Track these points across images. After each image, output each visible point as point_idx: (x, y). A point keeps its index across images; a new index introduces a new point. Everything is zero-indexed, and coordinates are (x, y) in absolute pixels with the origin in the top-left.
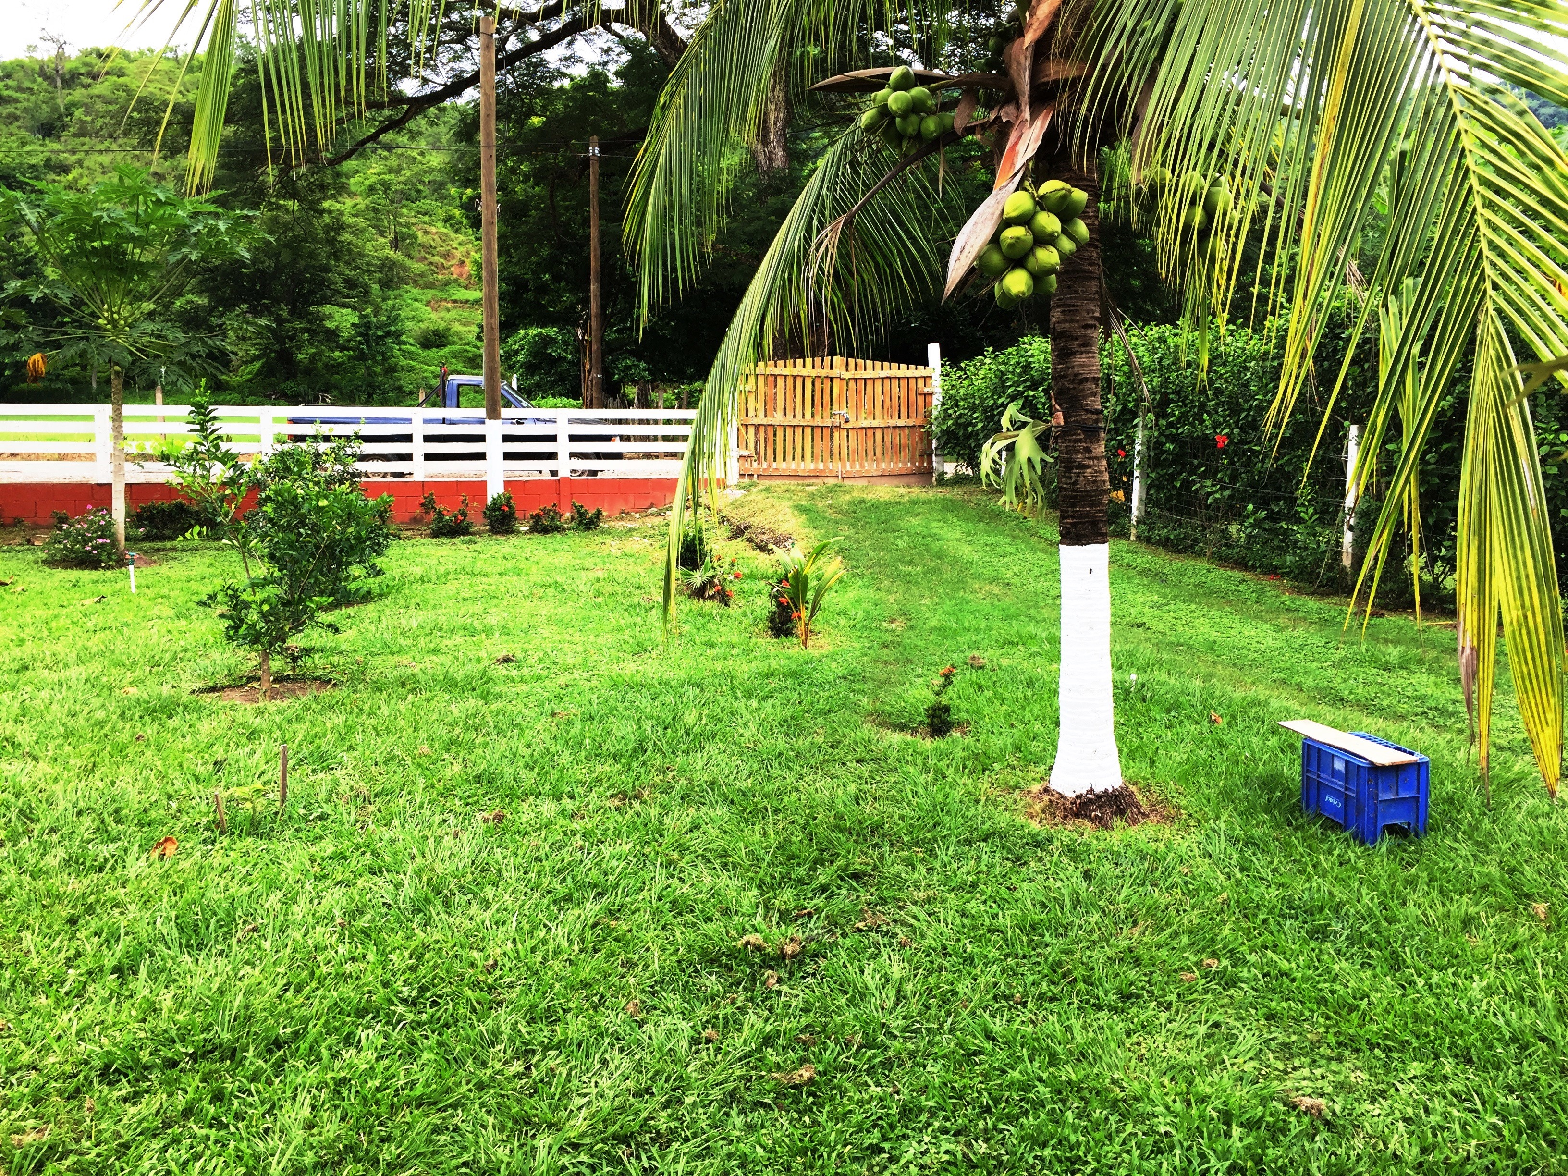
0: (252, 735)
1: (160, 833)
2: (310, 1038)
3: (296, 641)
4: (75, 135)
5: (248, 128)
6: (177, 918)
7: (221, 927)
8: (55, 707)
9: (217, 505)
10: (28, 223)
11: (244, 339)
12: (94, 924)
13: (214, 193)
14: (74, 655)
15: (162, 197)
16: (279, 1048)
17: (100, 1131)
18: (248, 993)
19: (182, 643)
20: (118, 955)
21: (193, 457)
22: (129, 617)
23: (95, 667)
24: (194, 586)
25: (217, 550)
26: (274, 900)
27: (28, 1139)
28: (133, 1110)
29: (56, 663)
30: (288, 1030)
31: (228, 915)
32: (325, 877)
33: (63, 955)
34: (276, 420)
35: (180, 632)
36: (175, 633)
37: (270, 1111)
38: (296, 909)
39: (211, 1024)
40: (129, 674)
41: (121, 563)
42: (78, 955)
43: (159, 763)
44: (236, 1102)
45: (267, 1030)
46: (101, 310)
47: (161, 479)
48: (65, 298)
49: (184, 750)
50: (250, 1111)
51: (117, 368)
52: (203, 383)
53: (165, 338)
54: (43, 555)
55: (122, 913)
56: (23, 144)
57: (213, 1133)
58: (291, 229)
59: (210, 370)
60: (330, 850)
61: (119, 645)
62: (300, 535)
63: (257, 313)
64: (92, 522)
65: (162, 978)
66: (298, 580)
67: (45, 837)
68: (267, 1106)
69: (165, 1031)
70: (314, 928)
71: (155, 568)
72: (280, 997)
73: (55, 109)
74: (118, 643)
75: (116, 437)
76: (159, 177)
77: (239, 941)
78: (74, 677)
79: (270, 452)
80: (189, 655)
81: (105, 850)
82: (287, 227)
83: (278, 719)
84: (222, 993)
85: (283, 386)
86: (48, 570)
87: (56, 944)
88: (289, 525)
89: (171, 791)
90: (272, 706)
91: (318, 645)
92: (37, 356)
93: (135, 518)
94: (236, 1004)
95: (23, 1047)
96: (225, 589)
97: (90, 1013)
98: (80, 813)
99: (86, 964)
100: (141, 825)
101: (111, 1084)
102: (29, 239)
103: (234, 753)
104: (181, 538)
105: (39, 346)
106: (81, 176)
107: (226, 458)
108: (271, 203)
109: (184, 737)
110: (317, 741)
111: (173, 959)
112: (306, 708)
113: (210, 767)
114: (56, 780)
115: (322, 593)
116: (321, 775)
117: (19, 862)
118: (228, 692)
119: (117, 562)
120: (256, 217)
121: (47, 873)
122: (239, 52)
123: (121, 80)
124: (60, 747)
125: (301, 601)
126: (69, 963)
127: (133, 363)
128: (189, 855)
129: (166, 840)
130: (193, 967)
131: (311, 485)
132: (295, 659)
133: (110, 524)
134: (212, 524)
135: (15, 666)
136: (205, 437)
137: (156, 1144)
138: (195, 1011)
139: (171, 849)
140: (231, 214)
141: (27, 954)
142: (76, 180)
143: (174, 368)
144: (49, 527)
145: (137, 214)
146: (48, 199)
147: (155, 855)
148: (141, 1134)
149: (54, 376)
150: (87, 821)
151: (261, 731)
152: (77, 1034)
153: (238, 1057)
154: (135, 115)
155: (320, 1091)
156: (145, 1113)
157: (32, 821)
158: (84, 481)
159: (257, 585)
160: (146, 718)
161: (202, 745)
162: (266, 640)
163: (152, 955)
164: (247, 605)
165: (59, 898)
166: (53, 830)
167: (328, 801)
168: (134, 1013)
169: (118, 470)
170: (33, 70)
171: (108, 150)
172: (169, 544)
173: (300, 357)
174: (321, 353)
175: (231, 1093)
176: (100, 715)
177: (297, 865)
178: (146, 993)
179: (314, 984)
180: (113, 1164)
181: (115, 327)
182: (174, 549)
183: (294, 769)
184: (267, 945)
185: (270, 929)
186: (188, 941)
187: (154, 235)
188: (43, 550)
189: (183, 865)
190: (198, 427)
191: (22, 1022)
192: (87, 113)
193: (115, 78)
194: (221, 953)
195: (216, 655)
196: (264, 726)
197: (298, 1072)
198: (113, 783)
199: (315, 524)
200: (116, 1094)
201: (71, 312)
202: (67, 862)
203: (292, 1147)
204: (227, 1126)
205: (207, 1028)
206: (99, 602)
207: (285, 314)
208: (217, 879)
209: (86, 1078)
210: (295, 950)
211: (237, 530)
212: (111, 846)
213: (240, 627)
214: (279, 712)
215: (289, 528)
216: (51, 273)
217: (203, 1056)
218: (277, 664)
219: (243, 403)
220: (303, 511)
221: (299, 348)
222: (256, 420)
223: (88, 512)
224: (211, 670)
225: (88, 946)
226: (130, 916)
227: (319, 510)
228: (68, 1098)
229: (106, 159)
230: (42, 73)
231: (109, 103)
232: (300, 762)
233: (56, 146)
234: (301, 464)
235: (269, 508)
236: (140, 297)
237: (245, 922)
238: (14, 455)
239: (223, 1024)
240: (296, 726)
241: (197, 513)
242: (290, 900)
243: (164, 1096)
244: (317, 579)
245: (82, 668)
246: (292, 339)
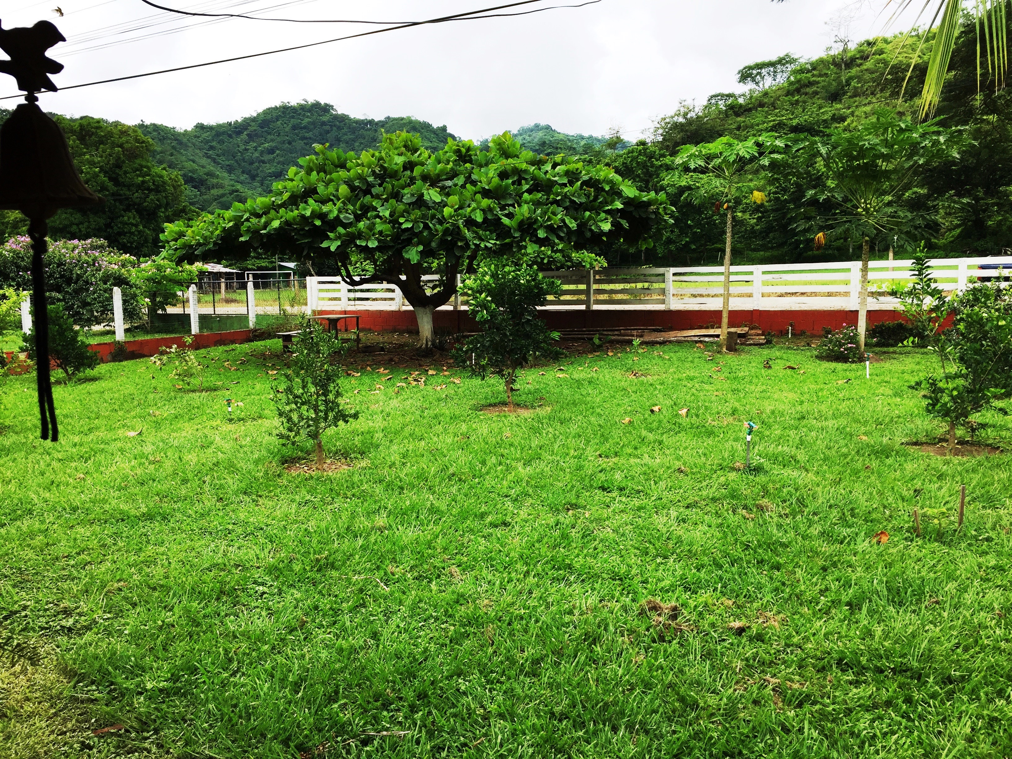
0: (941, 477)
1: (879, 528)
2: (973, 683)
3: (975, 418)
4: (850, 97)
5: (964, 71)
6: (887, 582)
7: (915, 595)
8: (819, 442)
9: (926, 324)
10: (821, 155)
11: (950, 214)
12: (837, 574)
13: (938, 119)
14: (831, 413)
15: (903, 126)
16: (951, 683)
17: (835, 696)
18: (931, 641)
19: (897, 412)
20: (850, 595)
21: (912, 293)
22: (864, 393)
23: (843, 422)
24: (907, 377)
25: (922, 354)
26: (951, 586)
27: (796, 686)
28: (855, 690)
29: (821, 417)
30: (958, 673)
31: (920, 589)
32: (989, 580)
33: (818, 587)
34: (969, 267)
35: (896, 405)
36: (893, 405)
37: (943, 720)
38: (966, 596)
39: (906, 654)
40: (863, 428)
41: (861, 359)
42: (827, 589)
43: (879, 485)
44: (920, 708)
45: (942, 668)
46: (860, 203)
47: (890, 307)
48: (839, 197)
49: (895, 479)
50: (929, 717)
51: (867, 238)
52: (922, 244)
53: (899, 217)
54: (816, 353)
55: (853, 571)
56: (820, 108)
57: (904, 721)
58: (991, 135)
59: (926, 235)
60: (993, 563)
61: (858, 409)
62: (982, 345)
63: (960, 195)
64: (846, 334)
65: (876, 616)
66: (979, 376)
67: (811, 517)
68: (941, 718)
69: (877, 649)
70: (979, 612)
71: (883, 364)
72: (953, 651)
73: (840, 83)
74: (857, 408)
75: (863, 282)
76: (901, 114)
77: (926, 607)
78: (830, 426)
79: (964, 288)
80: (901, 420)
81: (845, 531)
82: (987, 134)
83: (959, 468)
84: (914, 637)
85: (975, 244)
86: (818, 362)
87: (814, 580)
88: (975, 337)
89: (886, 503)
90: (956, 460)
91: (991, 422)
92: (820, 235)
93: (871, 332)
94: (923, 646)
95: (794, 633)
96: (926, 379)
97: (833, 625)
98: (830, 507)
99: (831, 596)
100: (866, 520)
101: (843, 671)
102: (820, 164)
103: (927, 486)
104: (900, 345)
105: (821, 229)
106: (853, 122)
107: (935, 293)
108: (977, 119)
109: (895, 471)
110: (987, 487)
111: (884, 607)
112: (980, 464)
113: (912, 492)
114: (818, 485)
115: (996, 386)
116: (989, 511)
117: (796, 528)
118: (925, 447)
119: (859, 359)
120: (965, 130)
121: (811, 537)
122: (961, 21)
123: (882, 56)
124: (821, 466)
125: (980, 390)
126: (822, 592)
127: (877, 235)
128: (896, 546)
129: (882, 533)
130: (895, 616)
131: (993, 311)
132: (973, 430)
133: (856, 335)
134: (921, 336)
135: (798, 416)
136: (921, 279)
137: (868, 716)
138: (896, 642)
139: (884, 539)
140: (949, 130)
141: (798, 581)
142: (849, 125)
143: (903, 236)
144: (820, 337)
145: (886, 140)
146: (833, 139)
147: (875, 540)
148: (858, 706)
149: (828, 246)
150: (835, 512)
151: (948, 475)
152: (825, 635)
153: (923, 680)
154: (889, 77)
155: (978, 720)
156: (862, 694)
157: (804, 506)
158: (842, 309)
159: (950, 377)
160: (872, 456)
161: (907, 478)
162: (953, 415)
163: (870, 601)
164: (942, 391)
165: (817, 554)
166: (815, 514)
167: (993, 529)
168: (858, 633)
169: (863, 302)
170: (828, 62)
171: (869, 103)
172: (891, 349)
173: (990, 223)
174: (1006, 219)
175: (917, 701)
176: (845, 450)
177: (969, 567)
178: (866, 622)
179: (977, 649)
180: (841, 718)
181: (867, 213)
182: (895, 352)
183: (969, 503)
184: (945, 614)
185: (948, 605)
186: (893, 598)
187: (896, 152)
188: (816, 350)
189: (891, 551)
190: (917, 273)
191: (794, 619)
192: (858, 82)
193: (878, 56)
194: (914, 611)
195: (919, 422)
196: (949, 472)
197: (963, 703)
198: (851, 492)
199: (994, 338)
200: (846, 678)
201: (842, 205)
202: (823, 534)
203: (956, 749)
204: (913, 721)
205: (903, 656)
206: (847, 382)
207: (981, 194)
208: (913, 564)
209: (828, 662)
210: (964, 623)
211: (939, 340)
212: (848, 530)
213: (936, 405)
214: (960, 464)
215: (975, 340)
216: (831, 183)
217: (900, 672)
218: (960, 432)
219: (946, 257)
220: (987, 328)
221: (990, 217)
222: (956, 267)
223: (844, 327)
224: (915, 431)
225: (833, 586)
226: (858, 575)
227: (999, 327)
228: (818, 671)
229: (868, 109)
230: (834, 63)
231: (872, 73)
232: (974, 500)
233: (839, 106)
234: (987, 297)
235: (961, 326)
236: (884, 193)
237: (930, 596)
238: (803, 294)
239: (913, 656)
240: (972, 475)
241: (911, 330)
242: (962, 589)
243: (874, 689)
244: (993, 376)
245: (835, 422)
246: (984, 211)
